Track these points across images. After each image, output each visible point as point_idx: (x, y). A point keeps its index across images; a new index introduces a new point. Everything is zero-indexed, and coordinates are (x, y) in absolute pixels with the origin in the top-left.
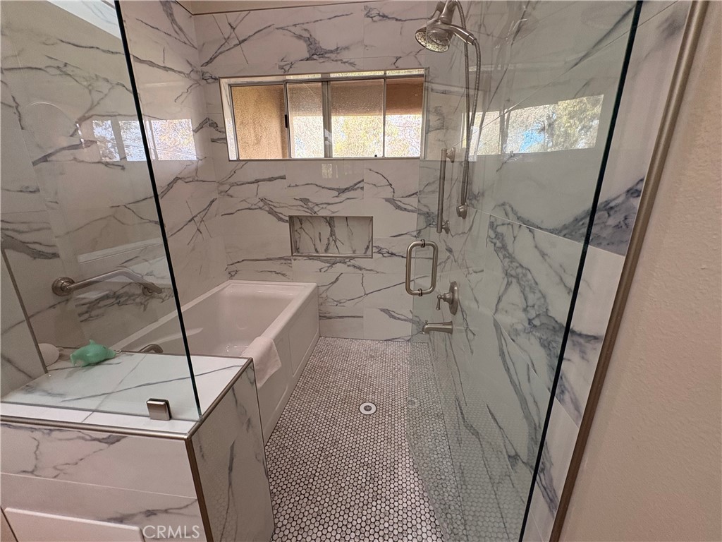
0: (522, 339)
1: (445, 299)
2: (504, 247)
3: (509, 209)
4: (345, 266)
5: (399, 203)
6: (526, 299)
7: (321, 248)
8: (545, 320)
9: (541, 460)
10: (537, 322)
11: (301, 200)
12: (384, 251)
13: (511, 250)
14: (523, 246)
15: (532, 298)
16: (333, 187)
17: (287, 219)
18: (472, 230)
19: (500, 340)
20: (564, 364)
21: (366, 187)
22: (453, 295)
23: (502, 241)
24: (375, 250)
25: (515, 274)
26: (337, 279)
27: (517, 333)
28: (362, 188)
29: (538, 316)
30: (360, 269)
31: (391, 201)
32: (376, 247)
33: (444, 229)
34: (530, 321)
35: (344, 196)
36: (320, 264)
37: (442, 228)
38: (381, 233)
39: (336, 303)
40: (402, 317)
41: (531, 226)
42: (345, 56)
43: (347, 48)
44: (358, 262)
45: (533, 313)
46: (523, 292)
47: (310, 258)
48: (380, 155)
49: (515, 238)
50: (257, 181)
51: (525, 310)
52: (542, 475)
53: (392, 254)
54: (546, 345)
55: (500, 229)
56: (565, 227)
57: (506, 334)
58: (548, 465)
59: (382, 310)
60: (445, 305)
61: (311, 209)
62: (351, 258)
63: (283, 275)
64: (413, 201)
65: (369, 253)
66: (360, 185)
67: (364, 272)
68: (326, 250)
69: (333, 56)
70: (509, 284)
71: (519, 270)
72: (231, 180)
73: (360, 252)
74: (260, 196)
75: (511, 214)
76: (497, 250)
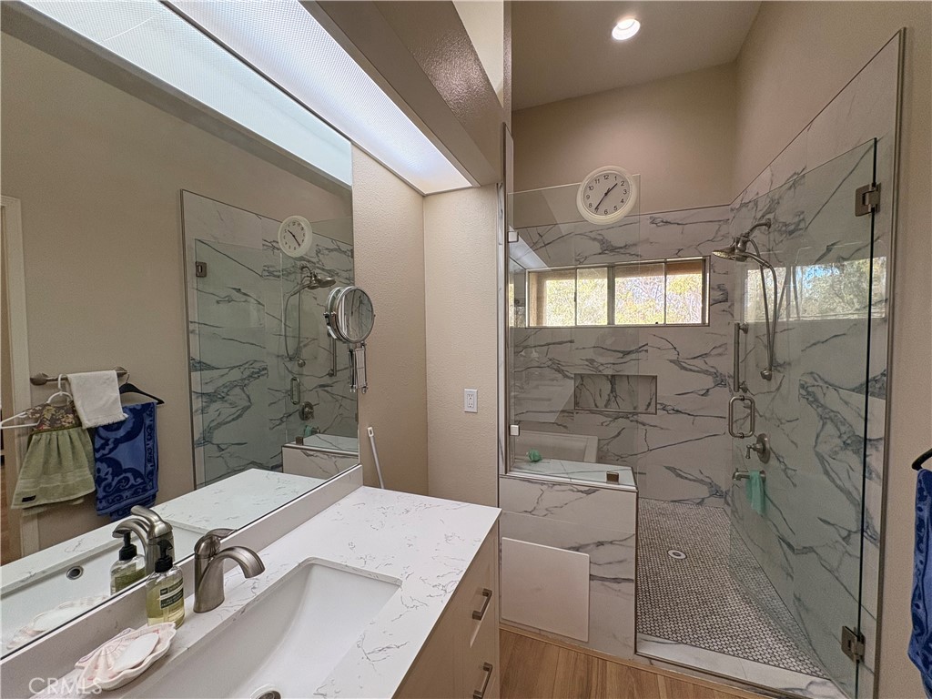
0: (841, 455)
1: (754, 449)
2: (816, 400)
3: (816, 376)
4: (628, 421)
5: (684, 364)
6: (839, 430)
7: (601, 403)
8: (853, 439)
9: (865, 520)
10: (849, 442)
11: (587, 360)
12: (669, 408)
13: (822, 402)
14: (831, 399)
15: (843, 429)
16: (618, 349)
17: (573, 376)
18: (781, 389)
19: (822, 464)
20: (867, 459)
21: (650, 349)
22: (764, 445)
23: (814, 396)
24: (659, 406)
25: (828, 417)
26: (619, 434)
27: (836, 453)
28: (646, 351)
29: (849, 438)
30: (644, 425)
31: (675, 362)
32: (661, 404)
33: (742, 389)
34: (844, 442)
35: (628, 358)
36: (601, 418)
37: (739, 388)
38: (665, 392)
39: (617, 458)
40: (691, 477)
41: (836, 388)
42: (632, 250)
43: (635, 245)
44: (642, 418)
45: (845, 437)
46: (836, 426)
47: (592, 412)
48: (661, 322)
49: (824, 394)
50: (548, 344)
51: (840, 437)
52: (868, 531)
53: (677, 411)
54: (856, 452)
55: (810, 389)
56: (856, 388)
57: (826, 457)
58: (870, 521)
59: (667, 468)
60: (754, 455)
61: (597, 368)
62: (634, 414)
63: (565, 427)
64: (699, 363)
65: (652, 409)
66: (645, 348)
67: (647, 427)
68: (606, 406)
69: (622, 251)
70: (824, 424)
71: (832, 414)
72: (525, 344)
73: (642, 408)
74: (550, 356)
75: (819, 379)
76: (810, 403)
